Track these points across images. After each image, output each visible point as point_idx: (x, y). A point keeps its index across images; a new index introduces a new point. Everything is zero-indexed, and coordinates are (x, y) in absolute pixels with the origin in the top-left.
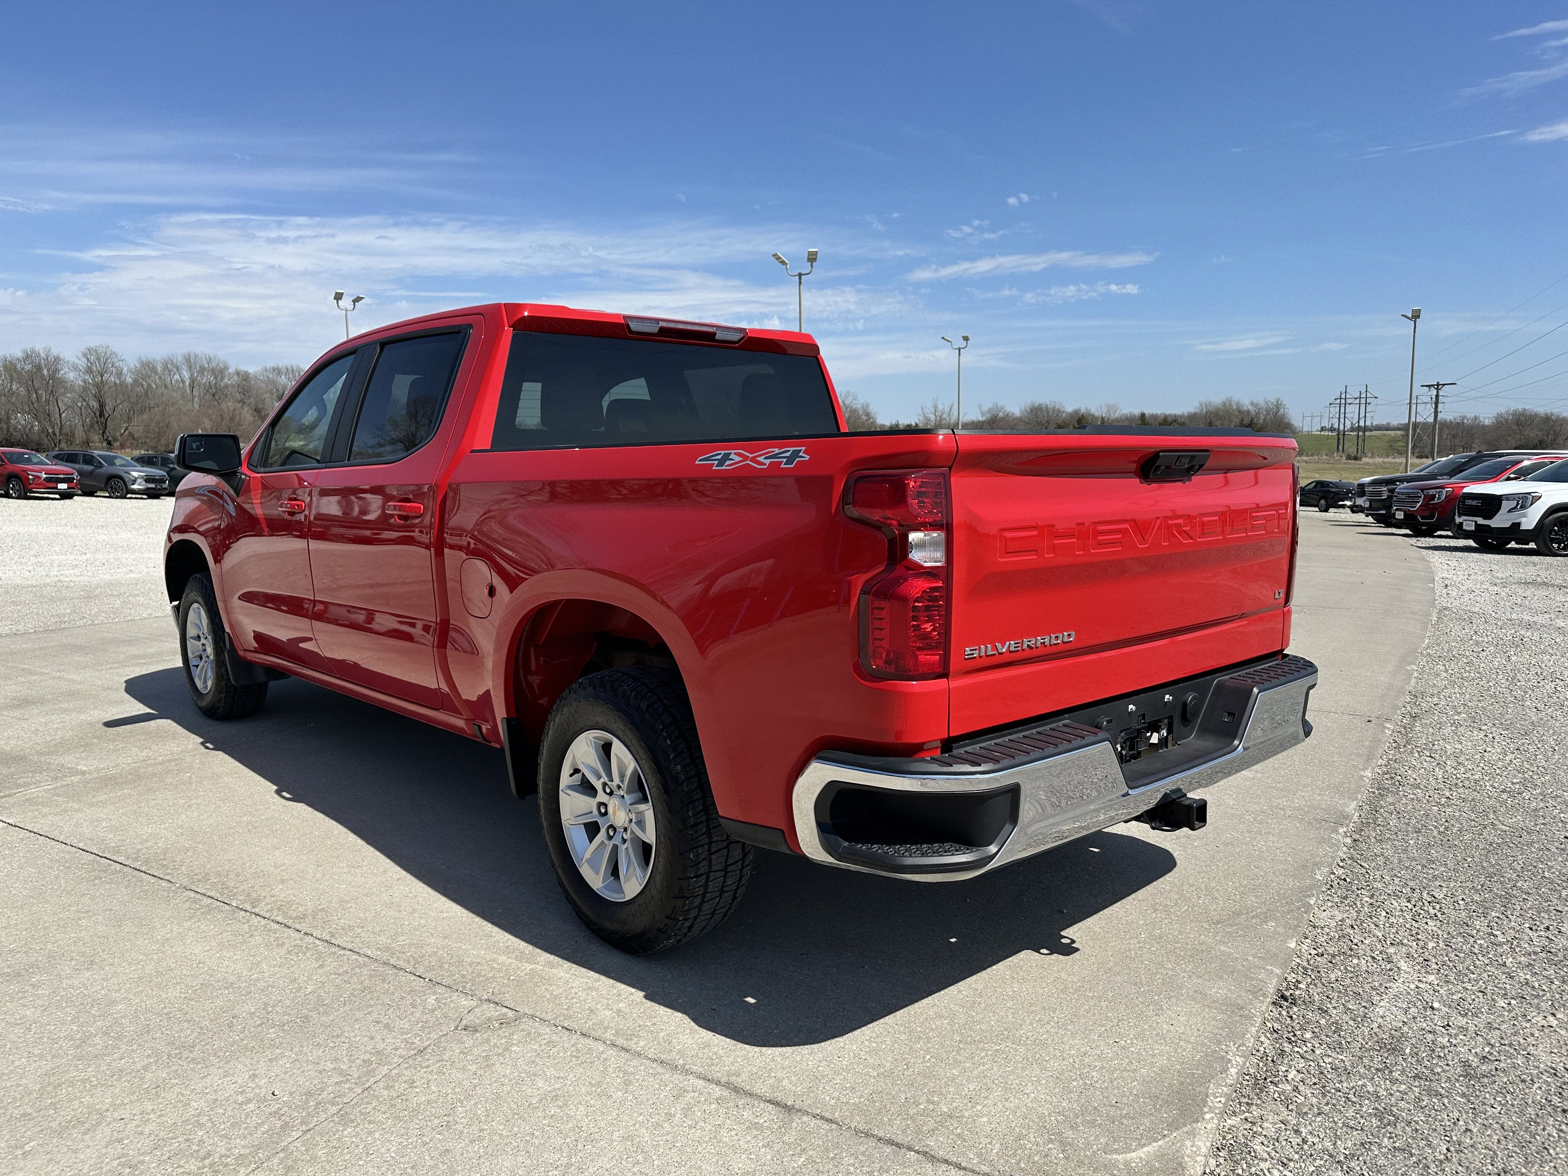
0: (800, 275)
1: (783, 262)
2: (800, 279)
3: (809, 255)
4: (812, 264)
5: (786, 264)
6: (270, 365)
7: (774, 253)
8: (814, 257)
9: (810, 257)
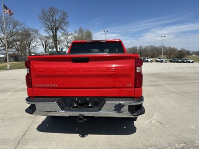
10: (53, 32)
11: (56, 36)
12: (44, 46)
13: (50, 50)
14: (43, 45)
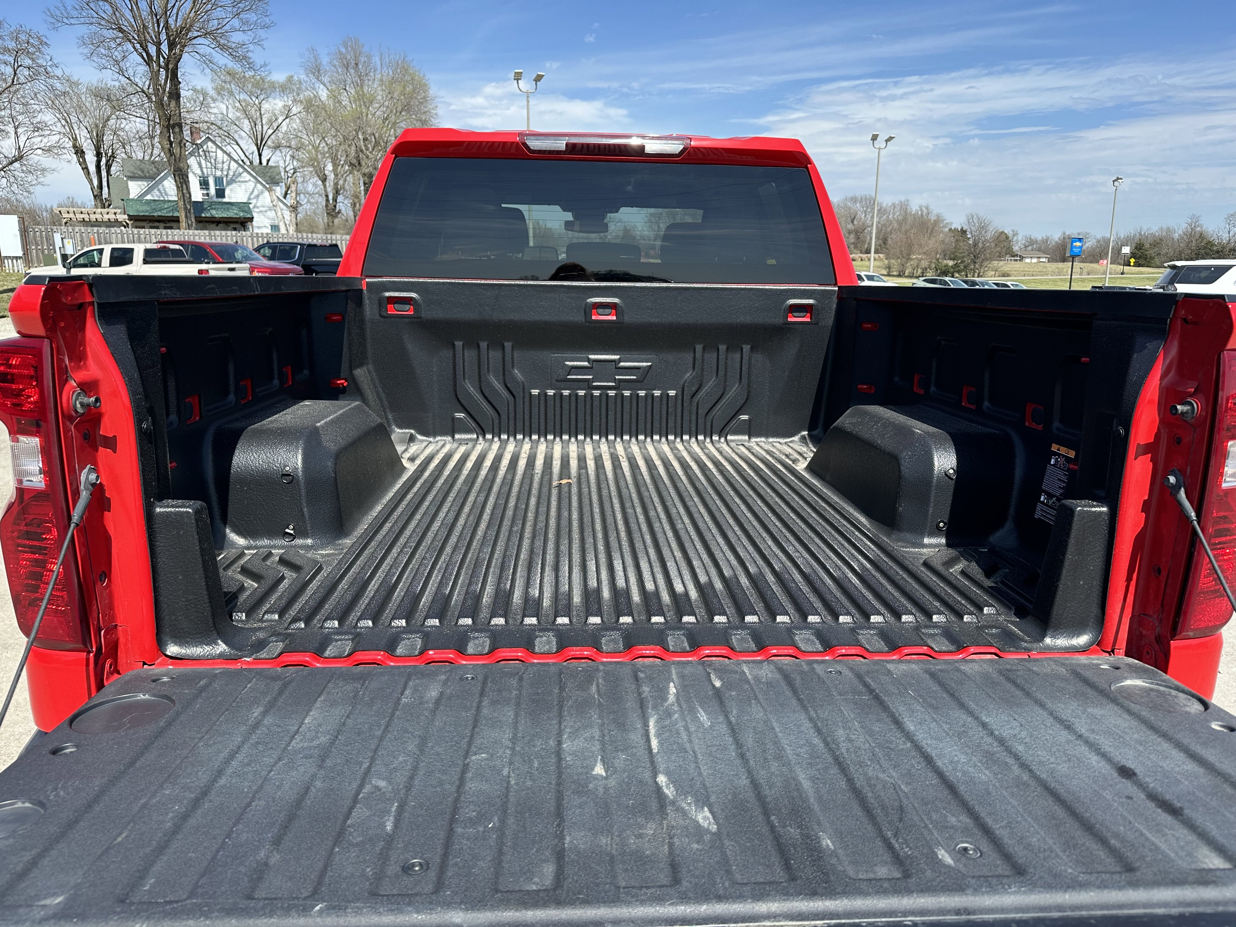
6: (850, 195)
10: (148, 61)
11: (175, 95)
12: (91, 158)
13: (135, 188)
14: (80, 152)
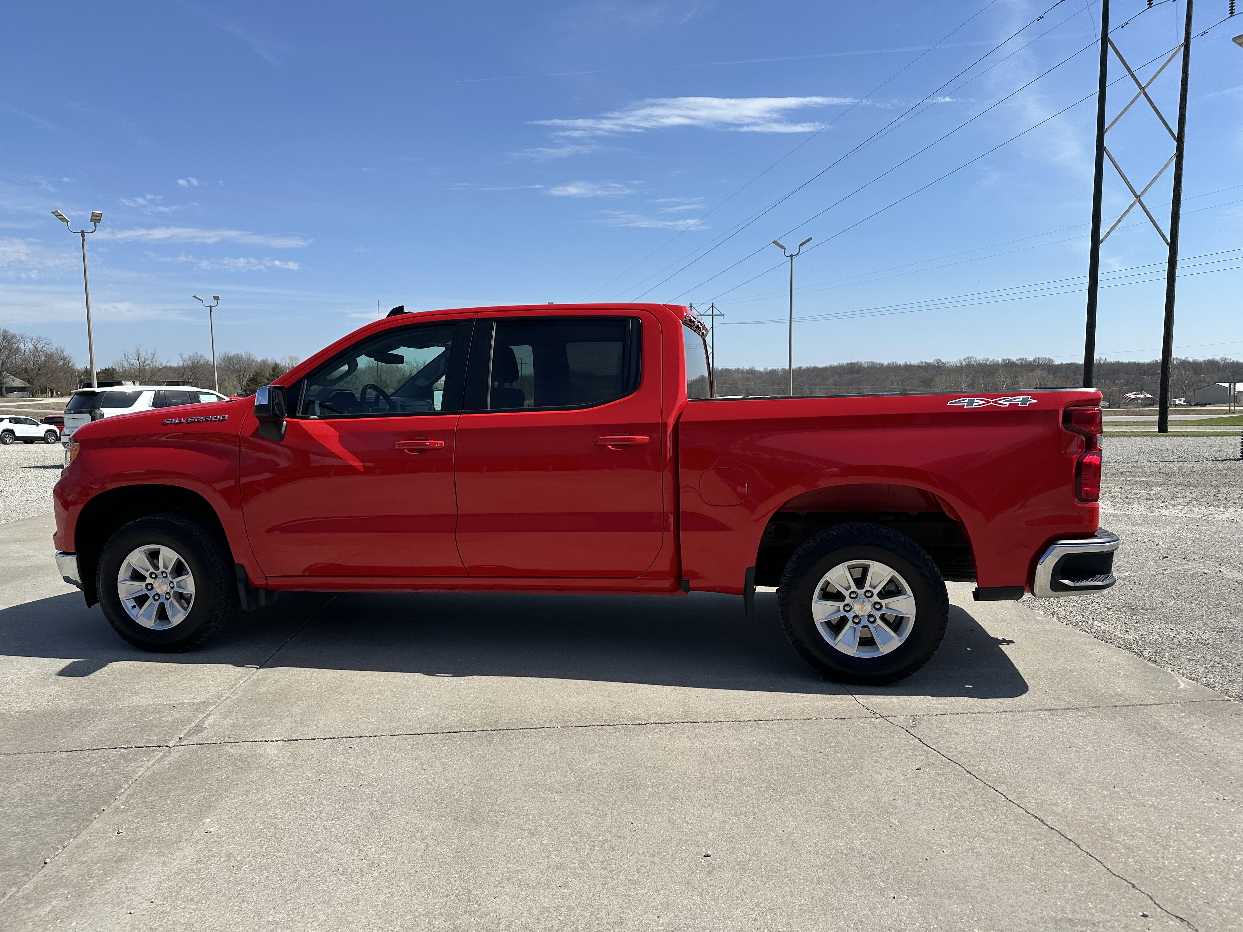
0: (83, 233)
1: (64, 220)
2: (83, 236)
3: (92, 216)
4: (95, 224)
5: (67, 222)
7: (55, 210)
8: (99, 218)
9: (93, 218)
